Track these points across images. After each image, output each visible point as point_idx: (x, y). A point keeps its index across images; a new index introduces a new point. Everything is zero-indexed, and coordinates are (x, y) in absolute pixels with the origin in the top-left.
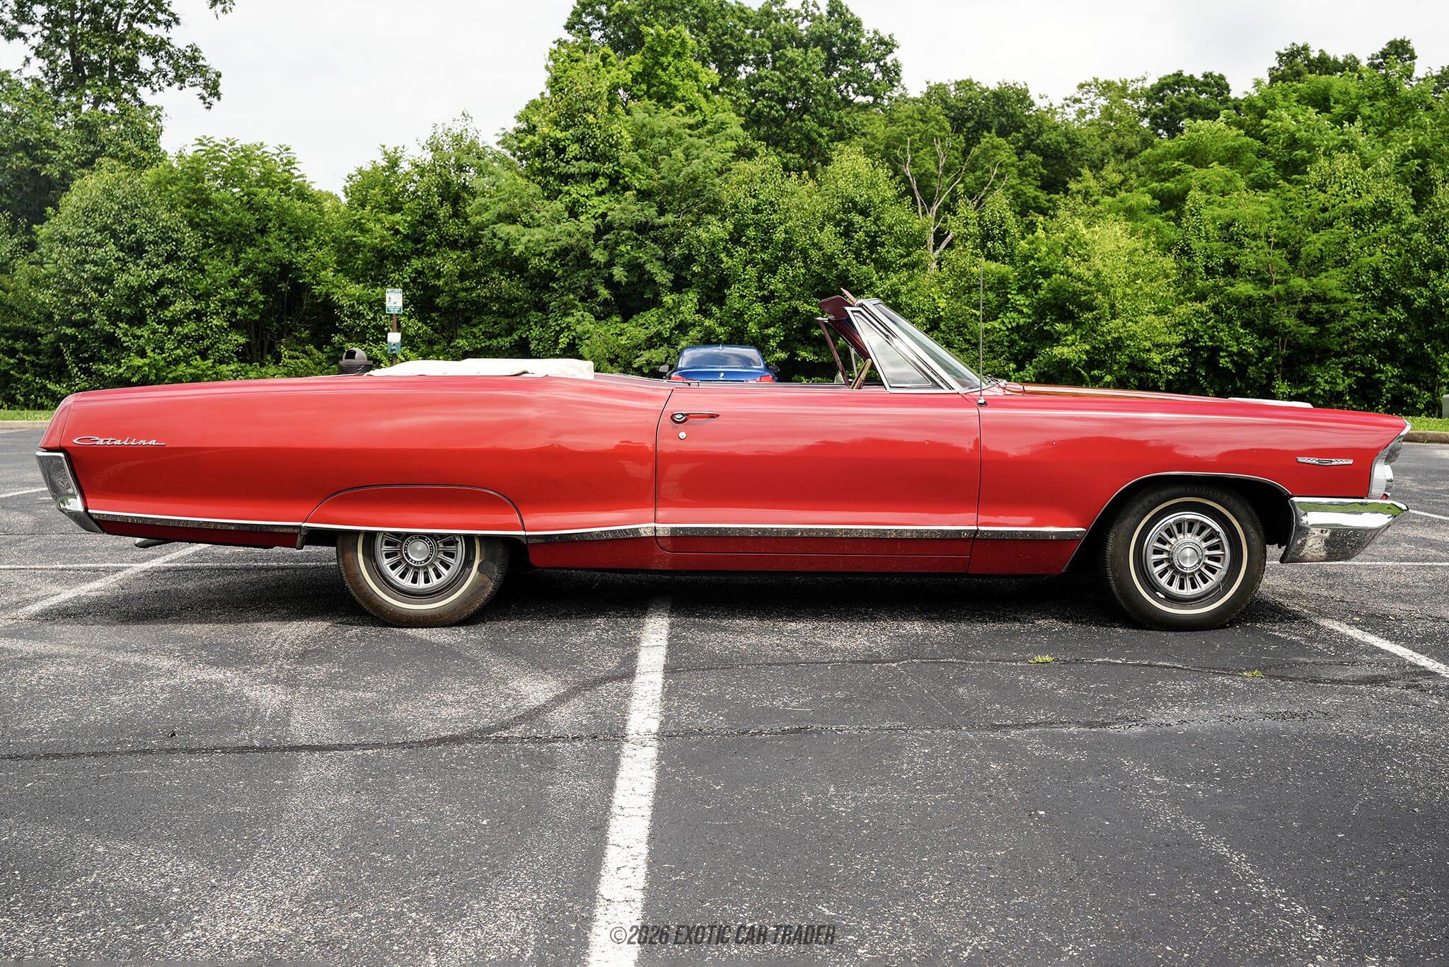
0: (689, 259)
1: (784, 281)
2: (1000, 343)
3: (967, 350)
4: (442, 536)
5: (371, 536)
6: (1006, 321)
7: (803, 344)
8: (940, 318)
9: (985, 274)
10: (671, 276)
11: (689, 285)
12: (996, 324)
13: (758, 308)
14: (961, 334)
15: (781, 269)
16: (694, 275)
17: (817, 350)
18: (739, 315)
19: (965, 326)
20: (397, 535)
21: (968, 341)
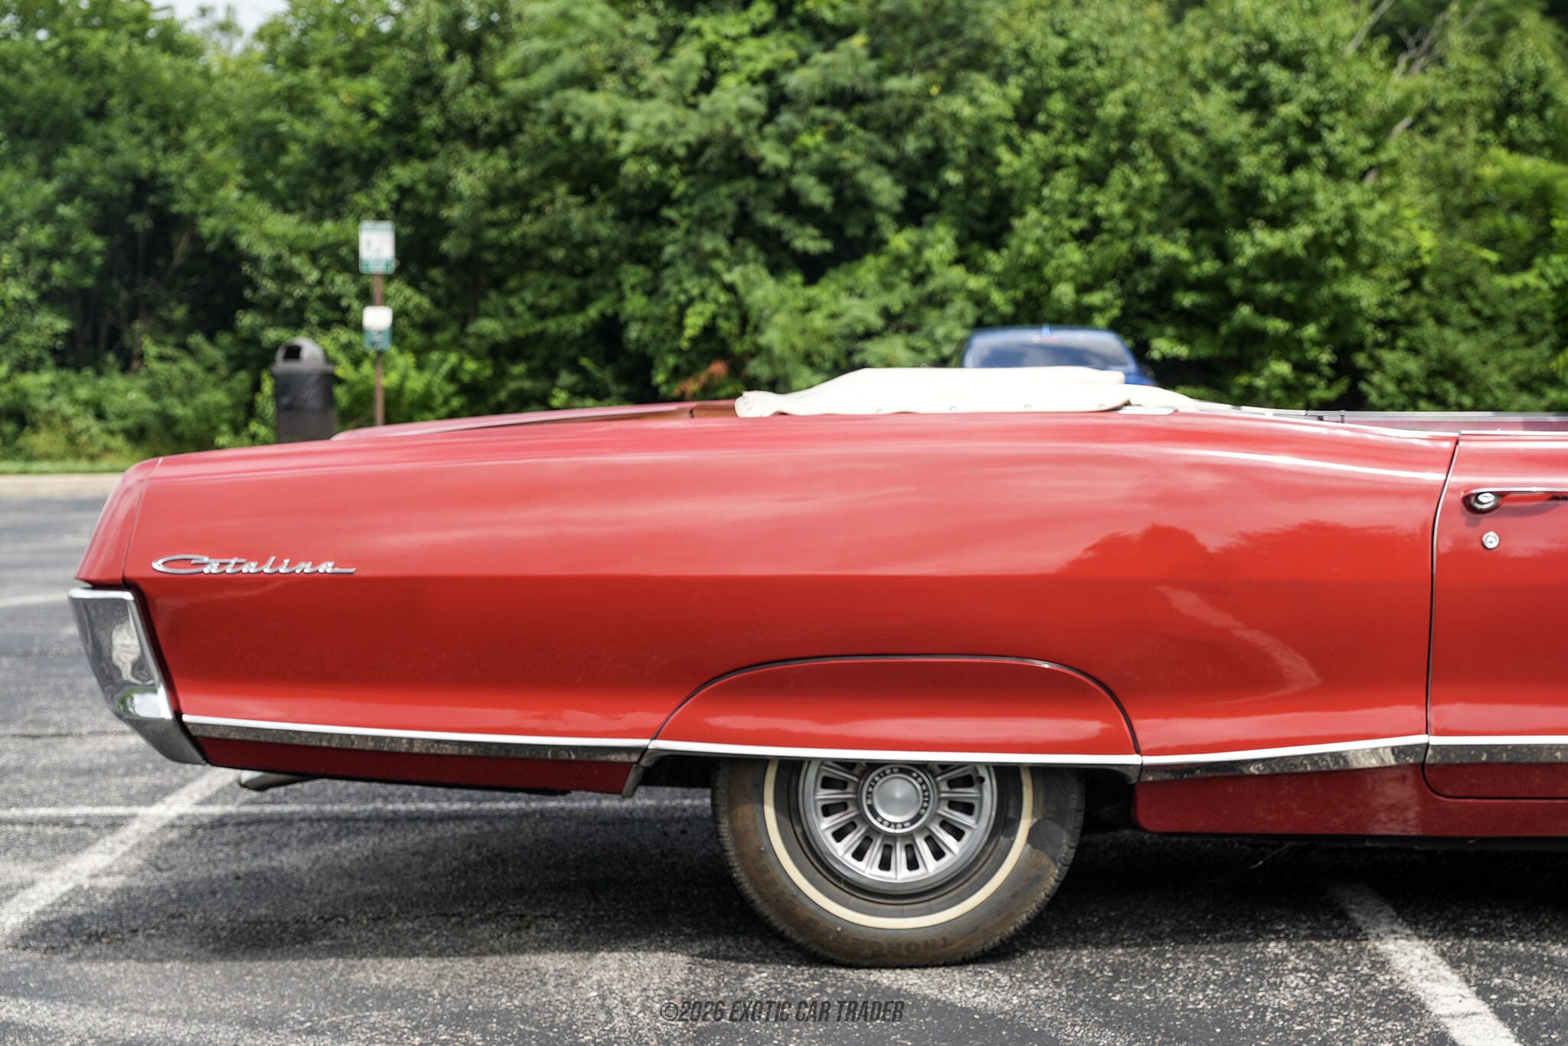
0: (935, 158)
1: (1123, 198)
2: (1538, 316)
3: (1474, 329)
4: (945, 767)
5: (791, 769)
6: (1550, 272)
7: (1156, 322)
8: (1423, 270)
9: (1507, 178)
10: (900, 192)
11: (935, 208)
12: (1530, 278)
13: (1073, 254)
14: (1462, 298)
15: (1116, 177)
16: (946, 188)
17: (1184, 332)
18: (1034, 268)
19: (1470, 282)
20: (848, 765)
21: (1476, 313)
